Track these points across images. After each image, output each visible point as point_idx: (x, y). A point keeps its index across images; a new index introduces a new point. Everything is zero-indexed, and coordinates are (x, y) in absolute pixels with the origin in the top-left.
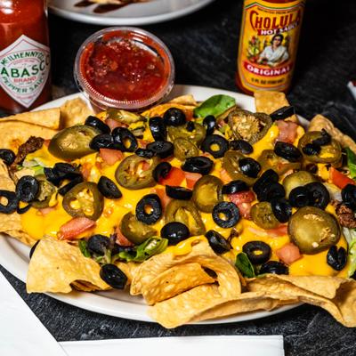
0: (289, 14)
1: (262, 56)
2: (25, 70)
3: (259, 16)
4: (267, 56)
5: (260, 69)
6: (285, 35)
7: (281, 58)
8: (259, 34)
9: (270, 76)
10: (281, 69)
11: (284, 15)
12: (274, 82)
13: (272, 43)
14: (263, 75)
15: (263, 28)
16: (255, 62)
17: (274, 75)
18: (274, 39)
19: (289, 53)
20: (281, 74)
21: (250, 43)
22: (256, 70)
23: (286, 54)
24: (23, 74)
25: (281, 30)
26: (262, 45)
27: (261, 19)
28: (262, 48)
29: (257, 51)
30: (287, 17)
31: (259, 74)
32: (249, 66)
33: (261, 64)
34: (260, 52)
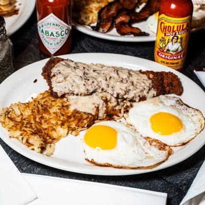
0: (182, 25)
1: (167, 48)
2: (52, 33)
3: (165, 25)
4: (170, 48)
5: (165, 56)
6: (179, 36)
7: (177, 50)
8: (165, 35)
9: (171, 59)
10: (178, 56)
11: (179, 25)
12: (173, 64)
13: (172, 40)
14: (167, 59)
15: (167, 32)
16: (163, 51)
17: (173, 59)
18: (173, 38)
19: (182, 47)
20: (177, 59)
21: (160, 40)
22: (163, 56)
23: (180, 48)
24: (51, 35)
25: (177, 33)
26: (167, 42)
27: (166, 26)
28: (166, 43)
29: (164, 45)
30: (180, 26)
31: (165, 58)
32: (159, 54)
33: (166, 52)
34: (166, 46)
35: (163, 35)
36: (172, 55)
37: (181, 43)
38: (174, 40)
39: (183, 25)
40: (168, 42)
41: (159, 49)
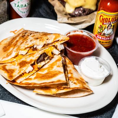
35: (101, 24)
36: (107, 37)
37: (113, 29)
38: (109, 27)
39: (116, 17)
40: (105, 29)
41: (98, 33)
